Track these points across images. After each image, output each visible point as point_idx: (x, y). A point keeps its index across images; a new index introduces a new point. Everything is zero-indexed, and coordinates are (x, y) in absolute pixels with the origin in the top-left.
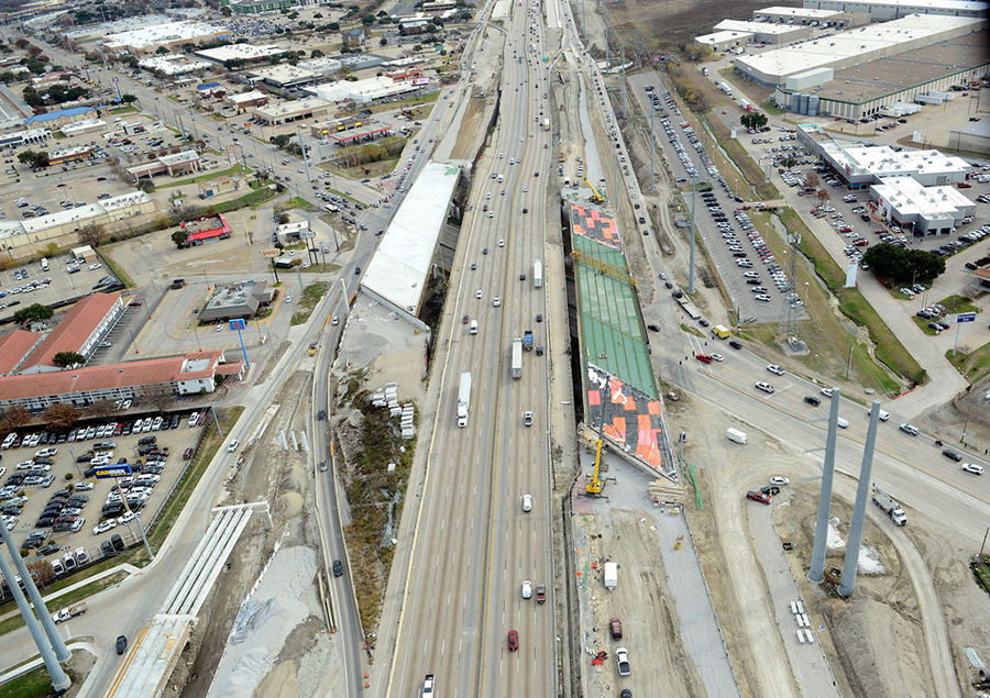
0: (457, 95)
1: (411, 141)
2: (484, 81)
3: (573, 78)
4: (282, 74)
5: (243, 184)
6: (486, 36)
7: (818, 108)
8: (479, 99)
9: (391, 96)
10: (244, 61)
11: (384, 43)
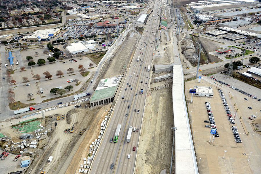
0: (146, 9)
1: (140, 13)
2: (151, 7)
3: (165, 8)
4: (118, 5)
5: (118, 15)
6: (151, 2)
7: (199, 12)
8: (150, 9)
9: (136, 8)
10: (111, 3)
11: (134, 2)
